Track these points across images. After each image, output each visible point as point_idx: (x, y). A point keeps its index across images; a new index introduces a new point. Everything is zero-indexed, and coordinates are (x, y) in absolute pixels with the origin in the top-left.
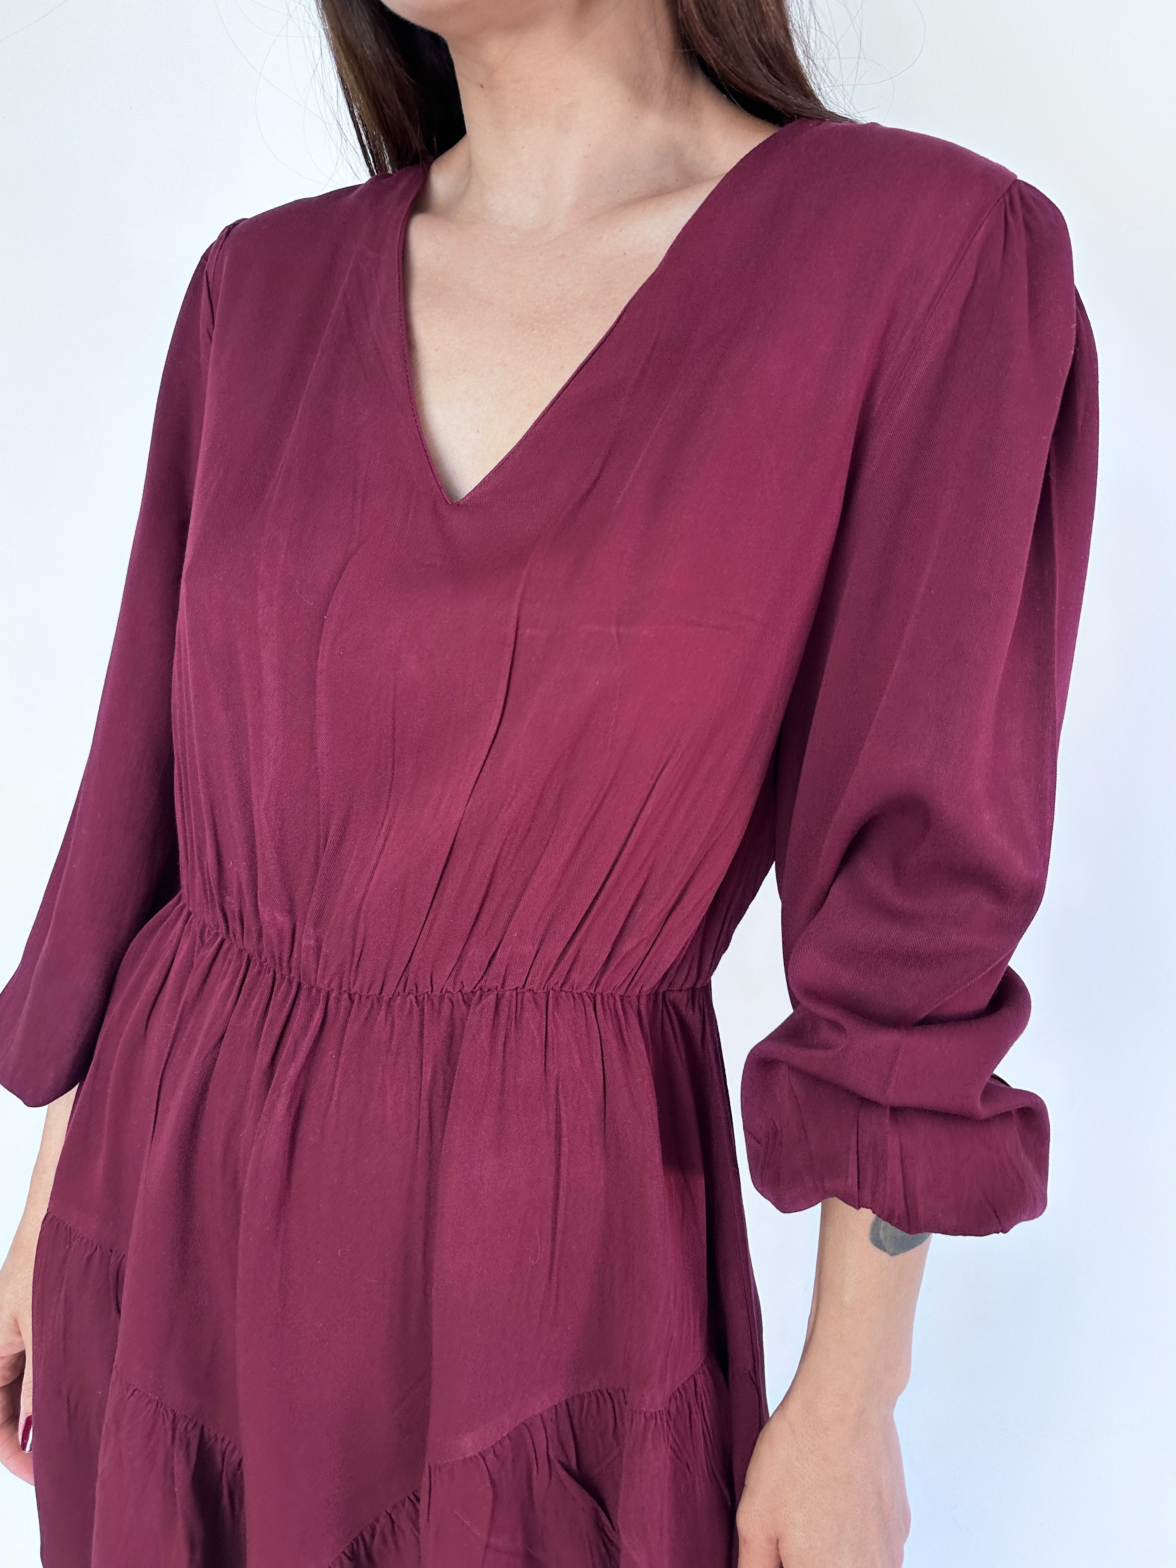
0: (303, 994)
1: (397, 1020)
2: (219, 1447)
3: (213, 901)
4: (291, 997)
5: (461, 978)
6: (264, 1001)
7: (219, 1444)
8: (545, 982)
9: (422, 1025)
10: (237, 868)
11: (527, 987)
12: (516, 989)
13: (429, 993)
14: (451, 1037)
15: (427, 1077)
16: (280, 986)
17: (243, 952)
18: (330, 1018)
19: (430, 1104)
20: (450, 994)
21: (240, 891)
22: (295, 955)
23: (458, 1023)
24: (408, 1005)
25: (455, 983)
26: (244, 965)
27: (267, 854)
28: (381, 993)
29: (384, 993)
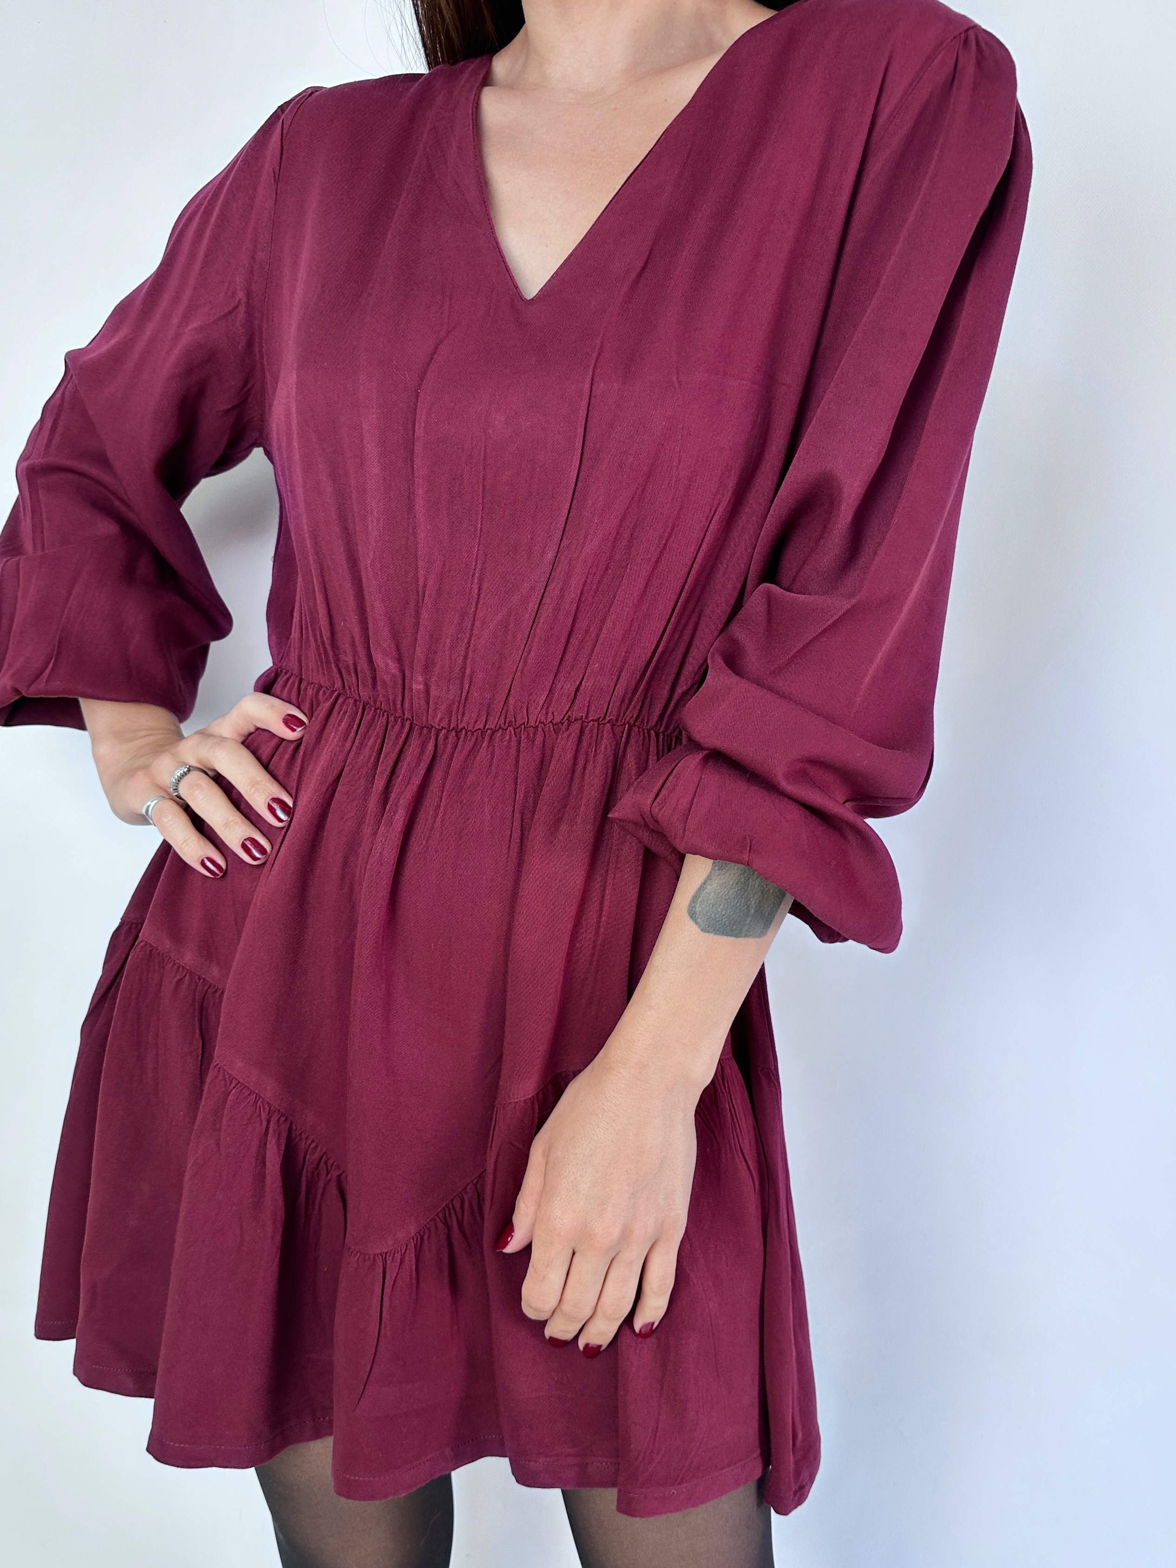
0: (415, 734)
1: (497, 751)
2: (303, 1146)
3: (328, 661)
4: (403, 736)
5: (551, 709)
6: (379, 741)
7: (303, 1143)
8: (622, 714)
9: (518, 751)
10: (349, 625)
11: (608, 718)
12: (598, 719)
13: (526, 724)
14: (542, 762)
15: (520, 795)
16: (393, 727)
17: (358, 703)
18: (439, 751)
19: (522, 817)
20: (543, 725)
21: (353, 644)
22: (407, 701)
23: (548, 751)
24: (507, 737)
25: (547, 713)
26: (360, 711)
27: (377, 608)
28: (485, 727)
29: (487, 727)
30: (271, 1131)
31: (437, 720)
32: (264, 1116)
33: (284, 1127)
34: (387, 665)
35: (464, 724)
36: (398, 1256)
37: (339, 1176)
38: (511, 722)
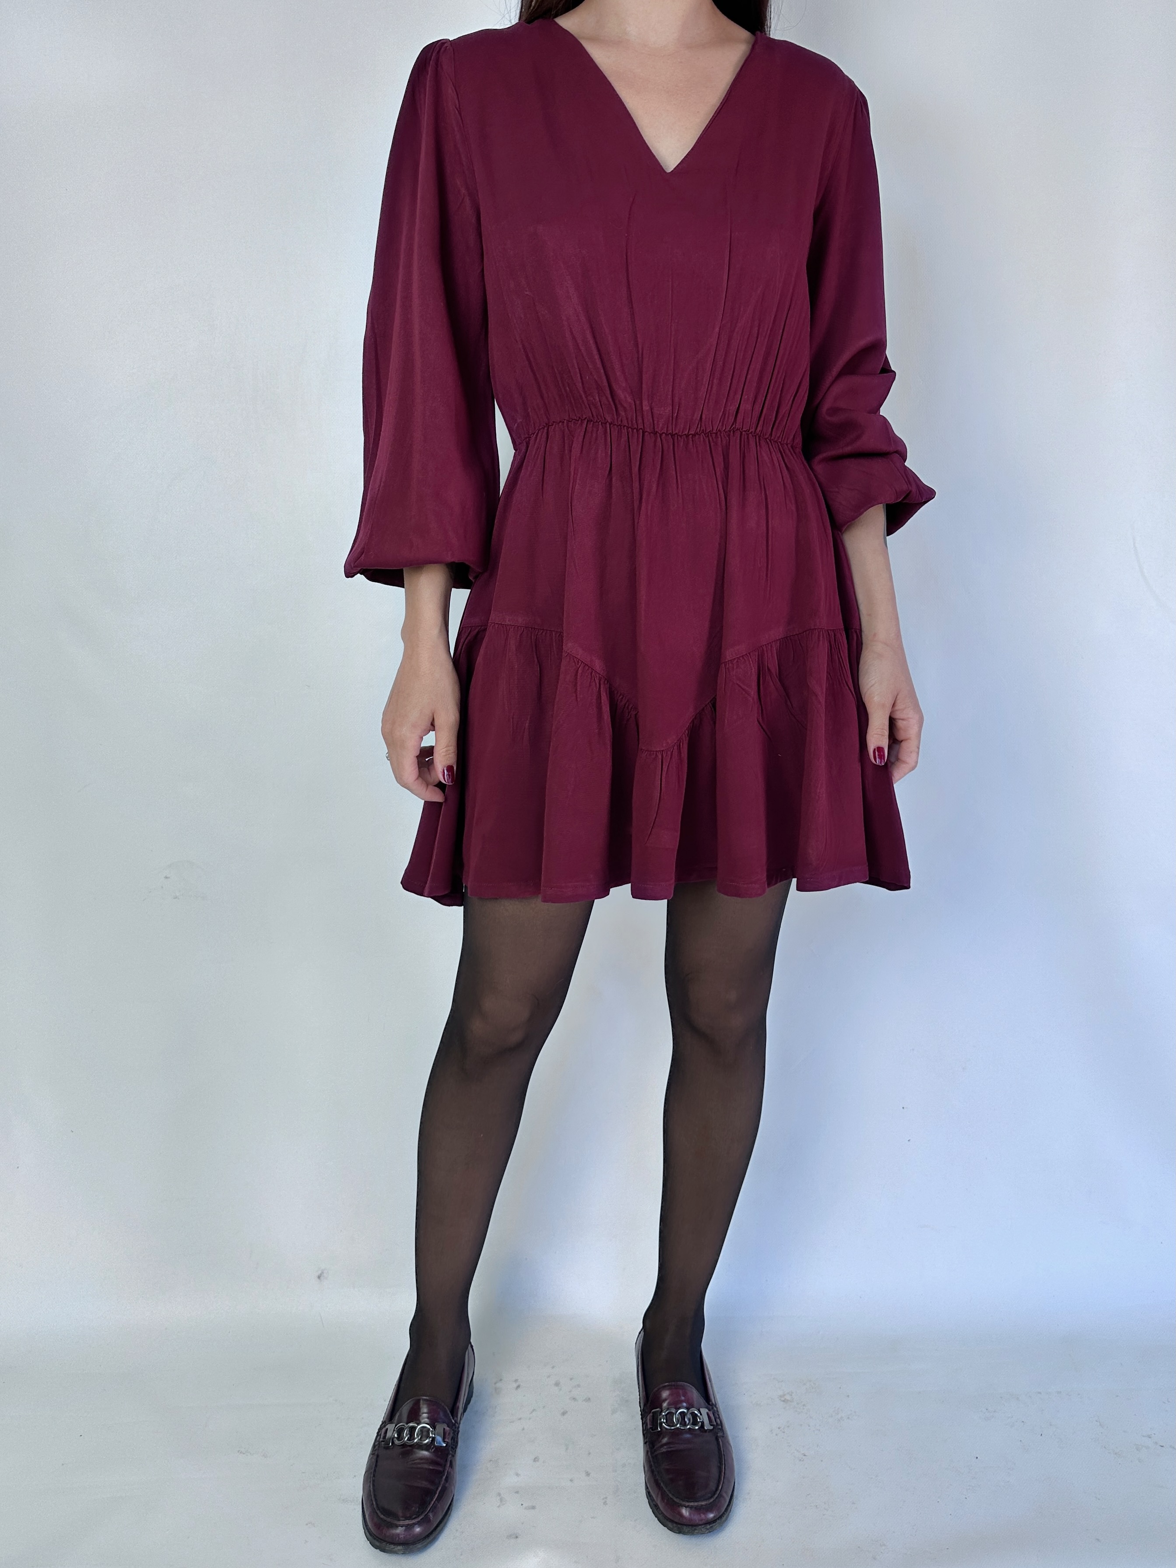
11: (751, 430)
13: (711, 431)
14: (723, 455)
15: (719, 473)
19: (723, 486)
20: (720, 432)
23: (725, 448)
24: (702, 439)
28: (688, 433)
29: (689, 433)
30: (602, 689)
31: (660, 428)
32: (597, 681)
33: (608, 686)
34: (625, 397)
35: (677, 432)
36: (669, 753)
37: (636, 715)
38: (703, 430)
